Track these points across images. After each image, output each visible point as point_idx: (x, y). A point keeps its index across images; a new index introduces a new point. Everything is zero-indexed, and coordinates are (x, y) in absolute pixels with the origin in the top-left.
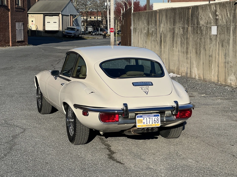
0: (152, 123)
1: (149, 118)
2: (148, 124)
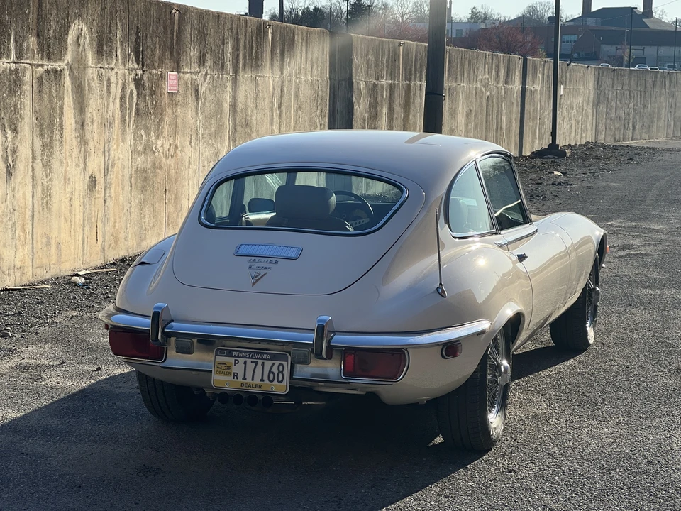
0: (262, 380)
1: (252, 362)
2: (249, 380)
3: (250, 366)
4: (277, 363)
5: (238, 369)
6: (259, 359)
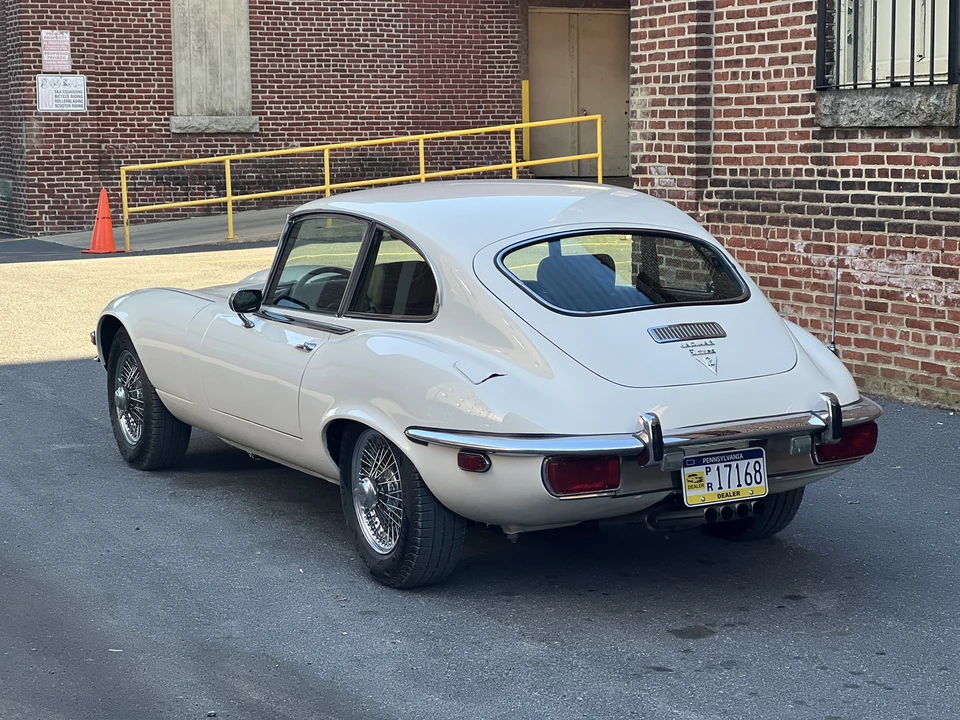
0: (739, 485)
1: (725, 466)
2: (725, 490)
3: (725, 471)
4: (752, 461)
5: (712, 478)
6: (732, 460)
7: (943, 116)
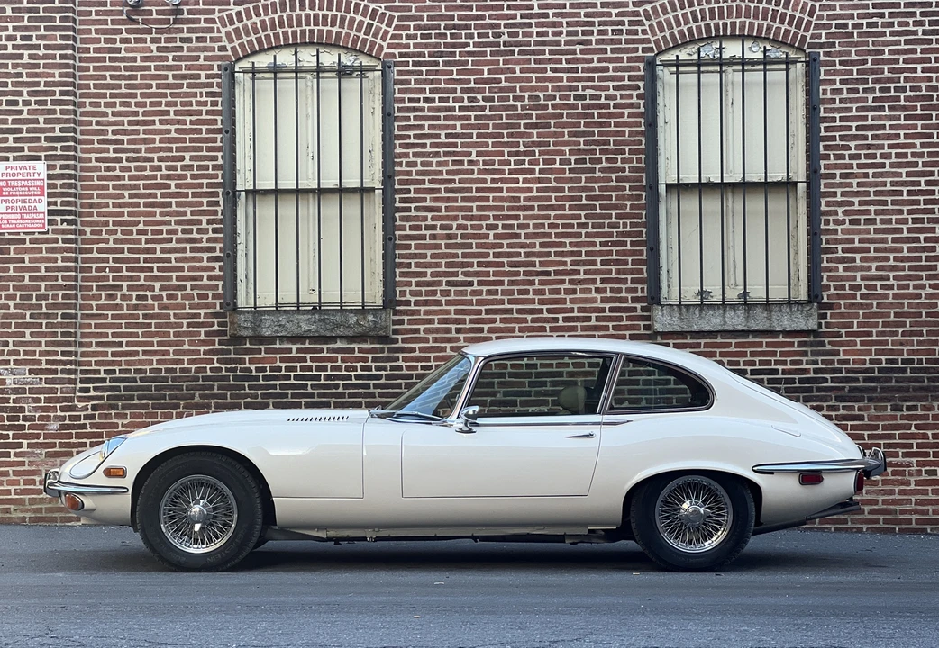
7: (381, 329)
